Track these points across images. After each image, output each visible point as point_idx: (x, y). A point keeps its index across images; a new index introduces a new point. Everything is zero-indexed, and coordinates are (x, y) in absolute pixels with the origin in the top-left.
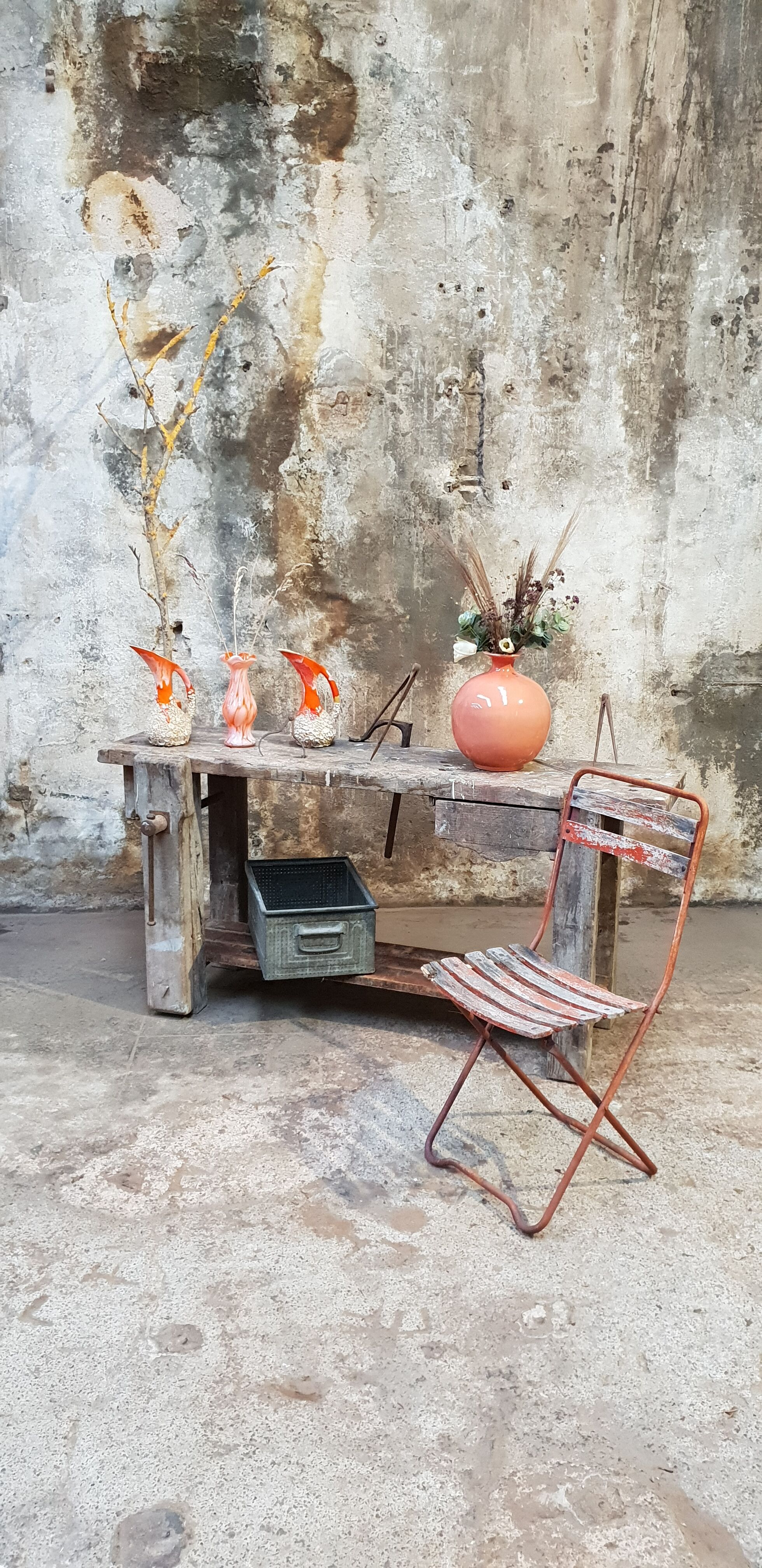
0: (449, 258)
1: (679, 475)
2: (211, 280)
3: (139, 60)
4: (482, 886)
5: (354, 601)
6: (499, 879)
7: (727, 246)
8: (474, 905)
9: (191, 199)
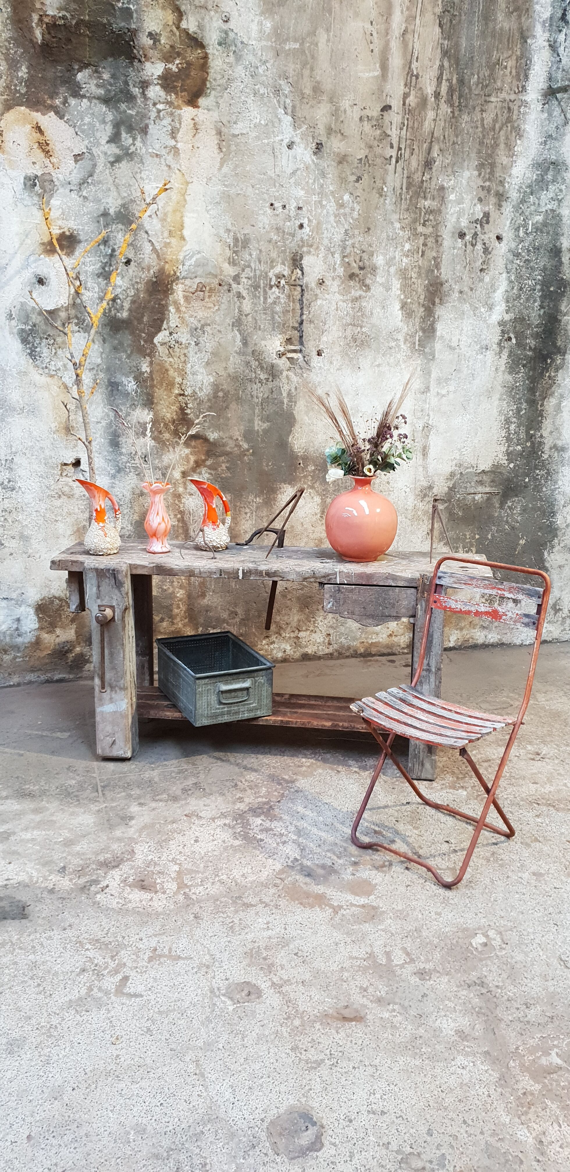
0: (277, 185)
1: (438, 346)
2: (100, 195)
3: (41, 20)
4: (306, 646)
5: (211, 440)
6: (318, 641)
7: (468, 183)
8: (301, 661)
9: (83, 132)
